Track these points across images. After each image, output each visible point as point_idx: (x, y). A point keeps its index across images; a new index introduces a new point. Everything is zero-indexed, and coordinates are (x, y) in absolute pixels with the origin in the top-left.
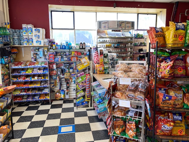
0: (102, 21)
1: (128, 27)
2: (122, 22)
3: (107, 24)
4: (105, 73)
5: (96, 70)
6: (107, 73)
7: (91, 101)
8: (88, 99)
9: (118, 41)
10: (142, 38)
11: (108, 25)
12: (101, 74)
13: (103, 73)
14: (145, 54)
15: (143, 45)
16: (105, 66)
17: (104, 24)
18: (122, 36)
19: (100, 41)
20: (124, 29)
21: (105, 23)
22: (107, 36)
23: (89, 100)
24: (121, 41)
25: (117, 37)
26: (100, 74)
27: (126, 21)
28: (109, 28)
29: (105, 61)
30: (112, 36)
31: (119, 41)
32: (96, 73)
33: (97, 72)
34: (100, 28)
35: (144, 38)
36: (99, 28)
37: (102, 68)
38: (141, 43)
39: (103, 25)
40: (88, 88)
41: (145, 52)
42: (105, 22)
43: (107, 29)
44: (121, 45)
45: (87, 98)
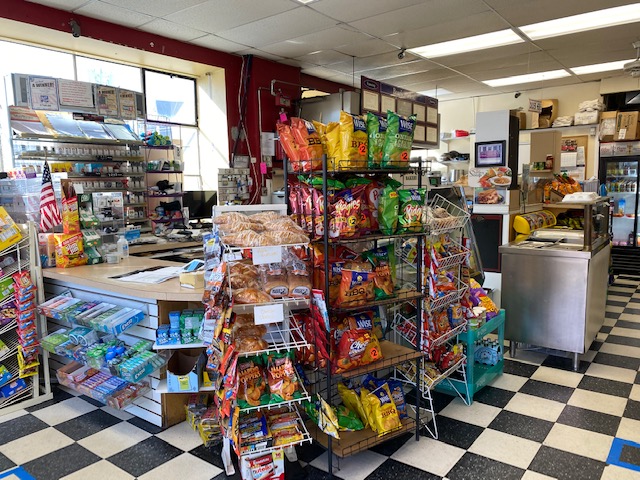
0: (32, 78)
1: (128, 108)
2: (108, 89)
3: (52, 92)
4: (89, 263)
5: (49, 254)
6: (96, 261)
7: (41, 374)
8: (28, 367)
9: (94, 152)
10: (166, 148)
11: (58, 92)
12: (76, 265)
13: (83, 261)
14: (180, 195)
15: (172, 169)
16: (89, 238)
17: (41, 88)
18: (107, 137)
19: (28, 150)
20: (114, 112)
21: (45, 85)
22: (51, 132)
23: (32, 370)
24: (106, 153)
25: (89, 137)
26: (69, 267)
27: (120, 90)
28: (61, 106)
29: (87, 220)
30: (72, 135)
31: (100, 152)
32: (50, 265)
33: (54, 262)
34: (25, 100)
35: (172, 147)
36: (19, 98)
37: (77, 247)
38: (165, 163)
39: (35, 93)
40: (29, 327)
41: (179, 191)
42: (45, 81)
43: (55, 106)
44: (105, 168)
45: (26, 364)
